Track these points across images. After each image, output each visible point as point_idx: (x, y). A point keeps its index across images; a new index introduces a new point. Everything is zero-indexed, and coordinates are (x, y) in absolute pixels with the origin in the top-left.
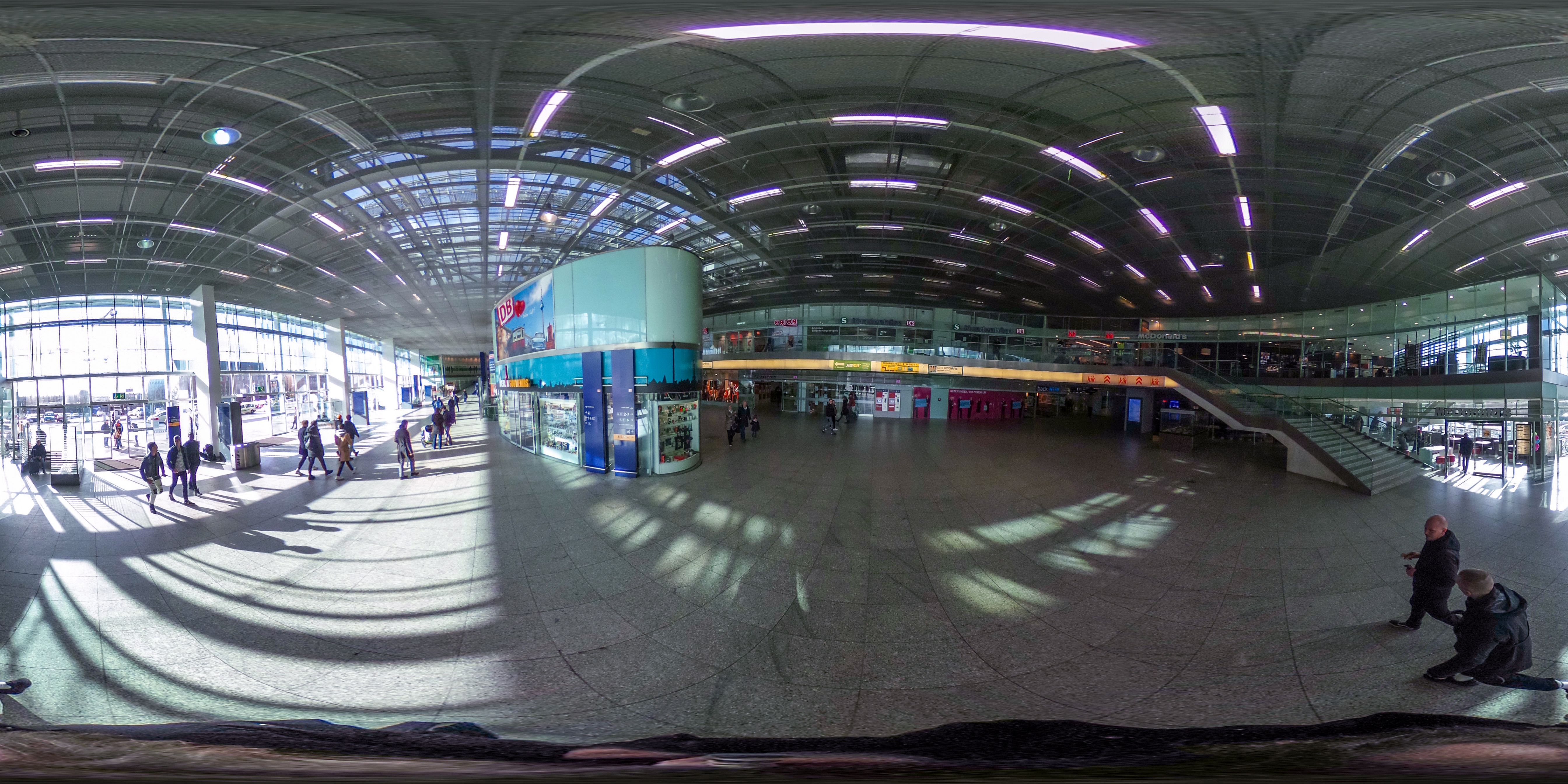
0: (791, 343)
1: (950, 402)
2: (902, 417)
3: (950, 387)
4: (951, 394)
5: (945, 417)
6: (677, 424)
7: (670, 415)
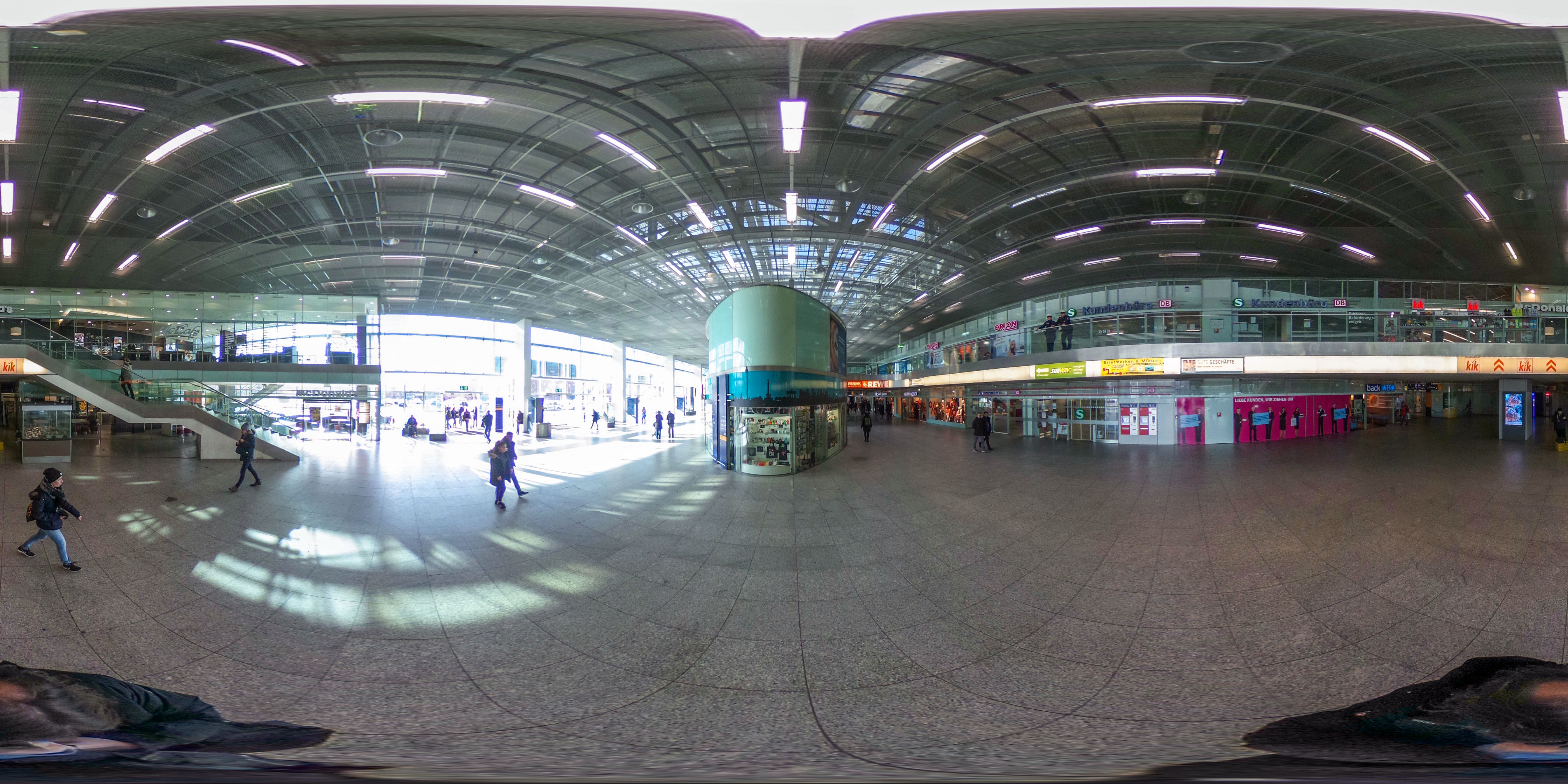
0: (1013, 350)
1: (1237, 418)
2: (1161, 442)
3: (1235, 395)
4: (1237, 405)
5: (1231, 440)
6: (771, 436)
7: (763, 426)
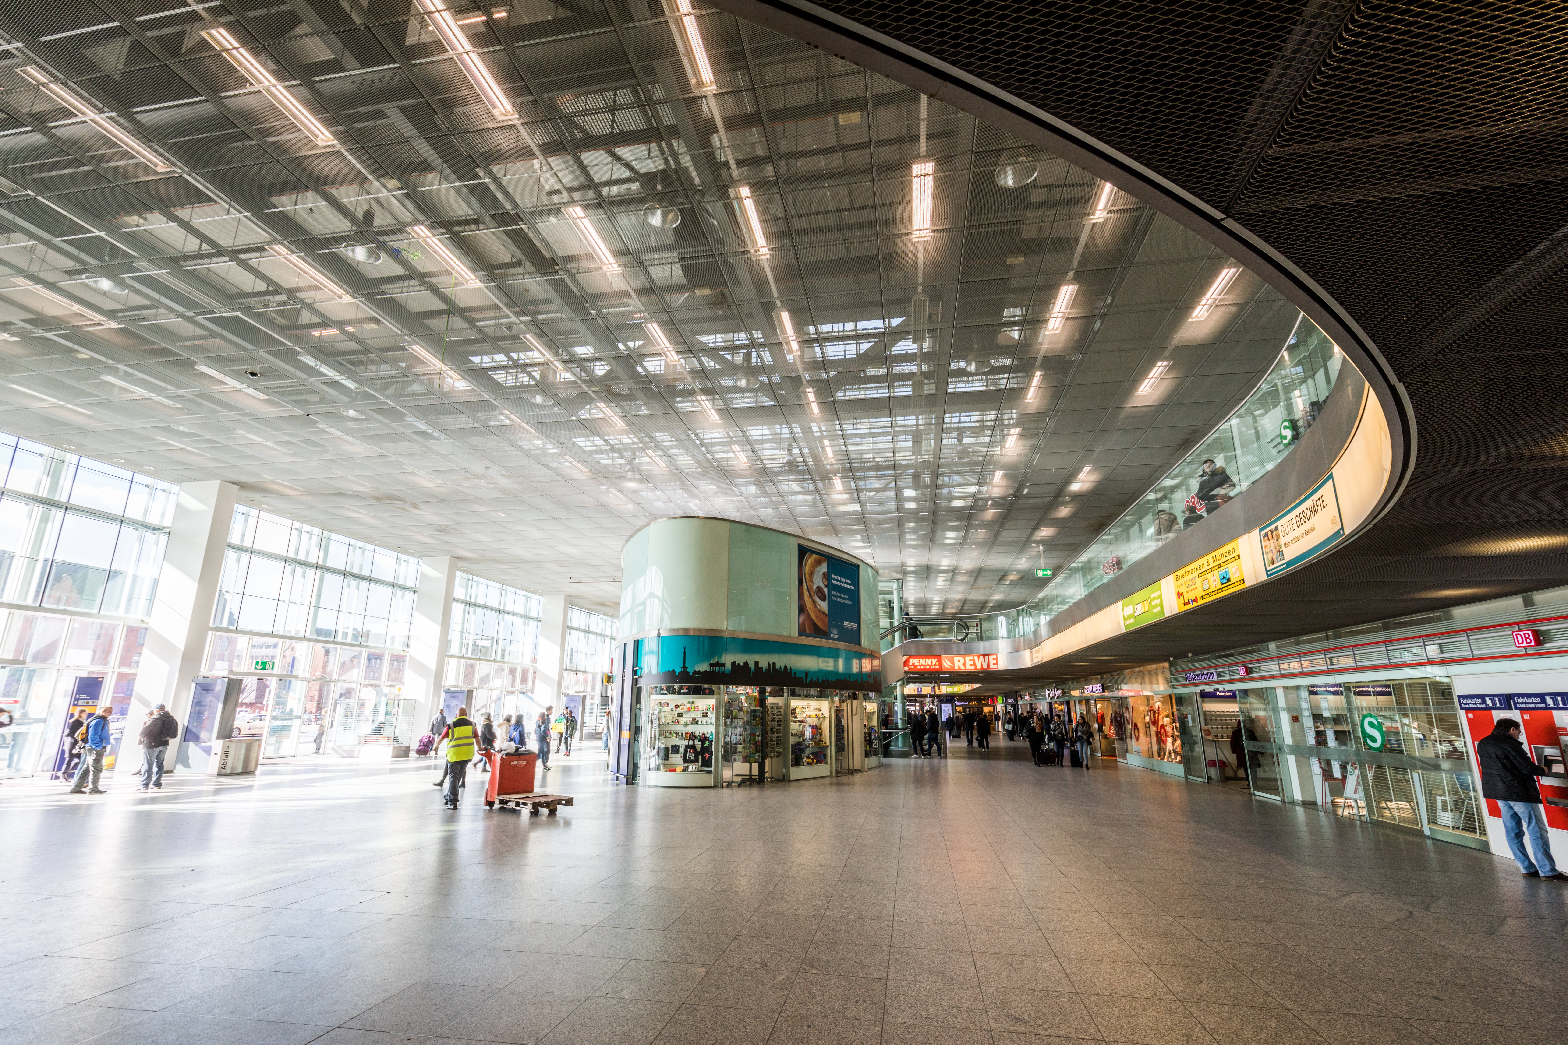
6: (691, 728)
7: (680, 715)
